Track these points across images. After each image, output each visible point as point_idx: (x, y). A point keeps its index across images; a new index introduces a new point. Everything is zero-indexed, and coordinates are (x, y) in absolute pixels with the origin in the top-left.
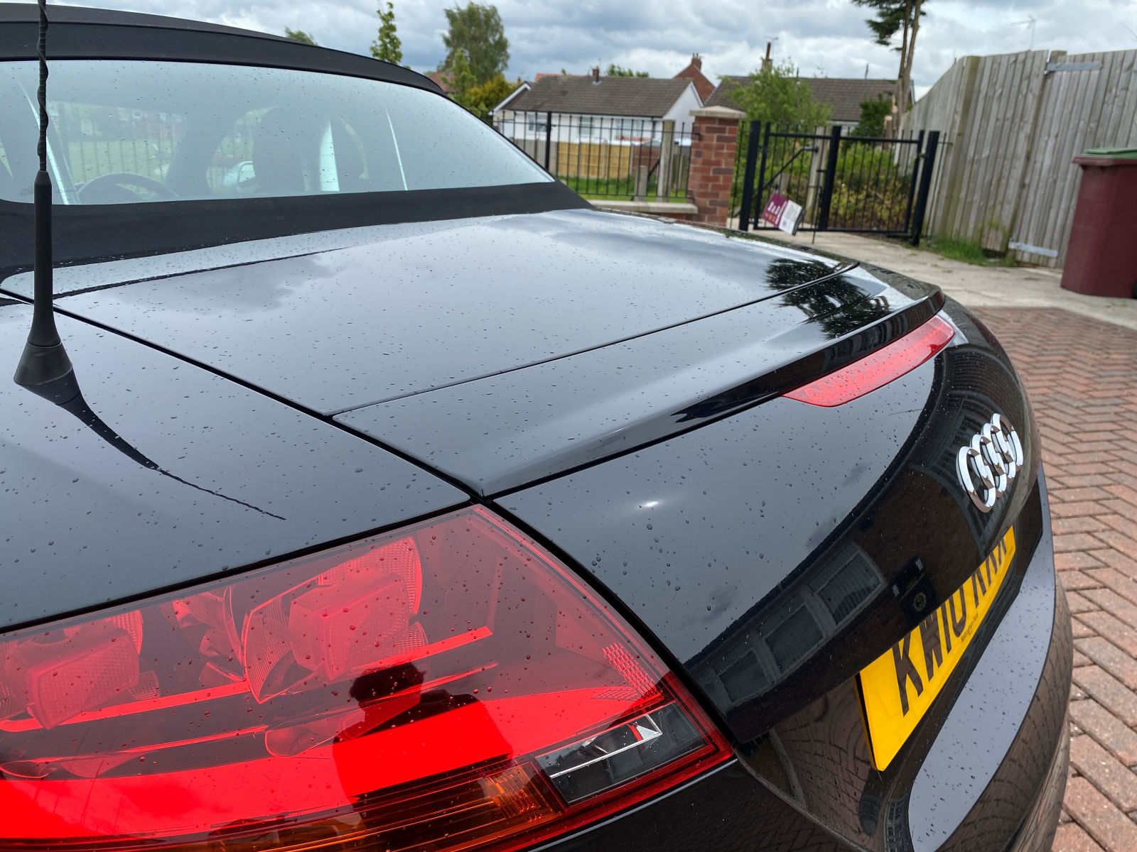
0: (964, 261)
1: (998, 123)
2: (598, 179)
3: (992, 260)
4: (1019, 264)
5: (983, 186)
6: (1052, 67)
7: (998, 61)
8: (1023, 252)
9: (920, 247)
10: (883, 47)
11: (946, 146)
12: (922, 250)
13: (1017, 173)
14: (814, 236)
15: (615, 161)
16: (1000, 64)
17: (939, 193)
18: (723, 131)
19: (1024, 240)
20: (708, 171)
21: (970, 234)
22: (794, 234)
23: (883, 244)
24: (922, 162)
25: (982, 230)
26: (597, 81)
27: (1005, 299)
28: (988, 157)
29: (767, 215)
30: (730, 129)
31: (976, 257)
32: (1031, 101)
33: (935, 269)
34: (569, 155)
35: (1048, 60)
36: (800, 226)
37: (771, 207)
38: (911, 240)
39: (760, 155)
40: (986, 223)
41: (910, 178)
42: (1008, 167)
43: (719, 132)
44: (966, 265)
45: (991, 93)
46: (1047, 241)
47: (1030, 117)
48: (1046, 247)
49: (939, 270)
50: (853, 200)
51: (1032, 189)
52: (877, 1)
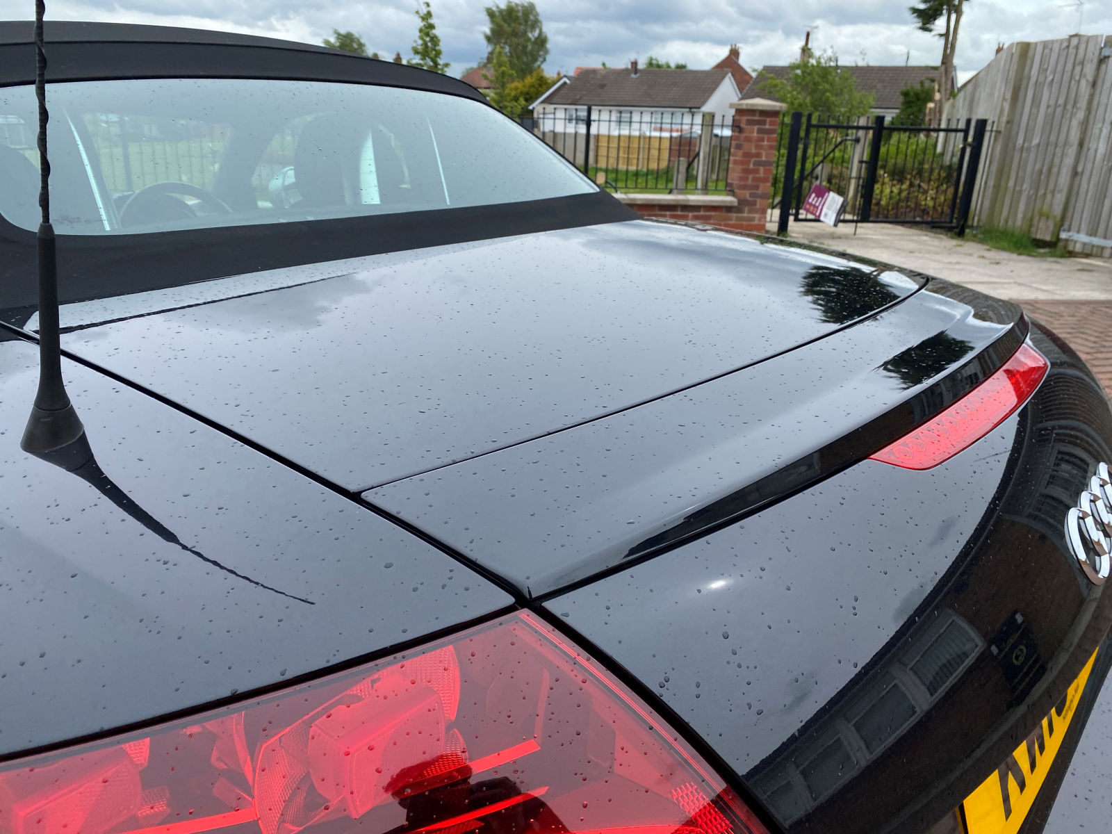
0: (1013, 252)
1: (1049, 110)
2: (637, 170)
3: (1042, 251)
4: (1071, 254)
5: (1033, 173)
6: (1106, 52)
7: (1050, 46)
8: (1076, 242)
9: (965, 238)
10: (927, 34)
11: (993, 134)
12: (968, 240)
13: (1069, 161)
14: (856, 227)
15: (654, 153)
16: (1051, 50)
17: (986, 183)
18: (764, 123)
19: (1076, 229)
20: (749, 163)
21: (1019, 223)
22: (835, 225)
23: (926, 235)
24: (968, 150)
25: (1031, 219)
26: (636, 73)
27: (1058, 292)
28: (1039, 145)
29: (808, 206)
30: (770, 122)
31: (1025, 247)
32: (1085, 88)
33: (981, 260)
34: (608, 147)
35: (1102, 45)
36: (842, 218)
37: (812, 199)
38: (957, 230)
39: (801, 146)
40: (1036, 213)
41: (956, 166)
42: (1059, 155)
43: (760, 124)
44: (1014, 256)
45: (1041, 79)
46: (1101, 230)
47: (1083, 104)
48: (1100, 237)
49: (987, 262)
50: (895, 190)
51: (1085, 178)
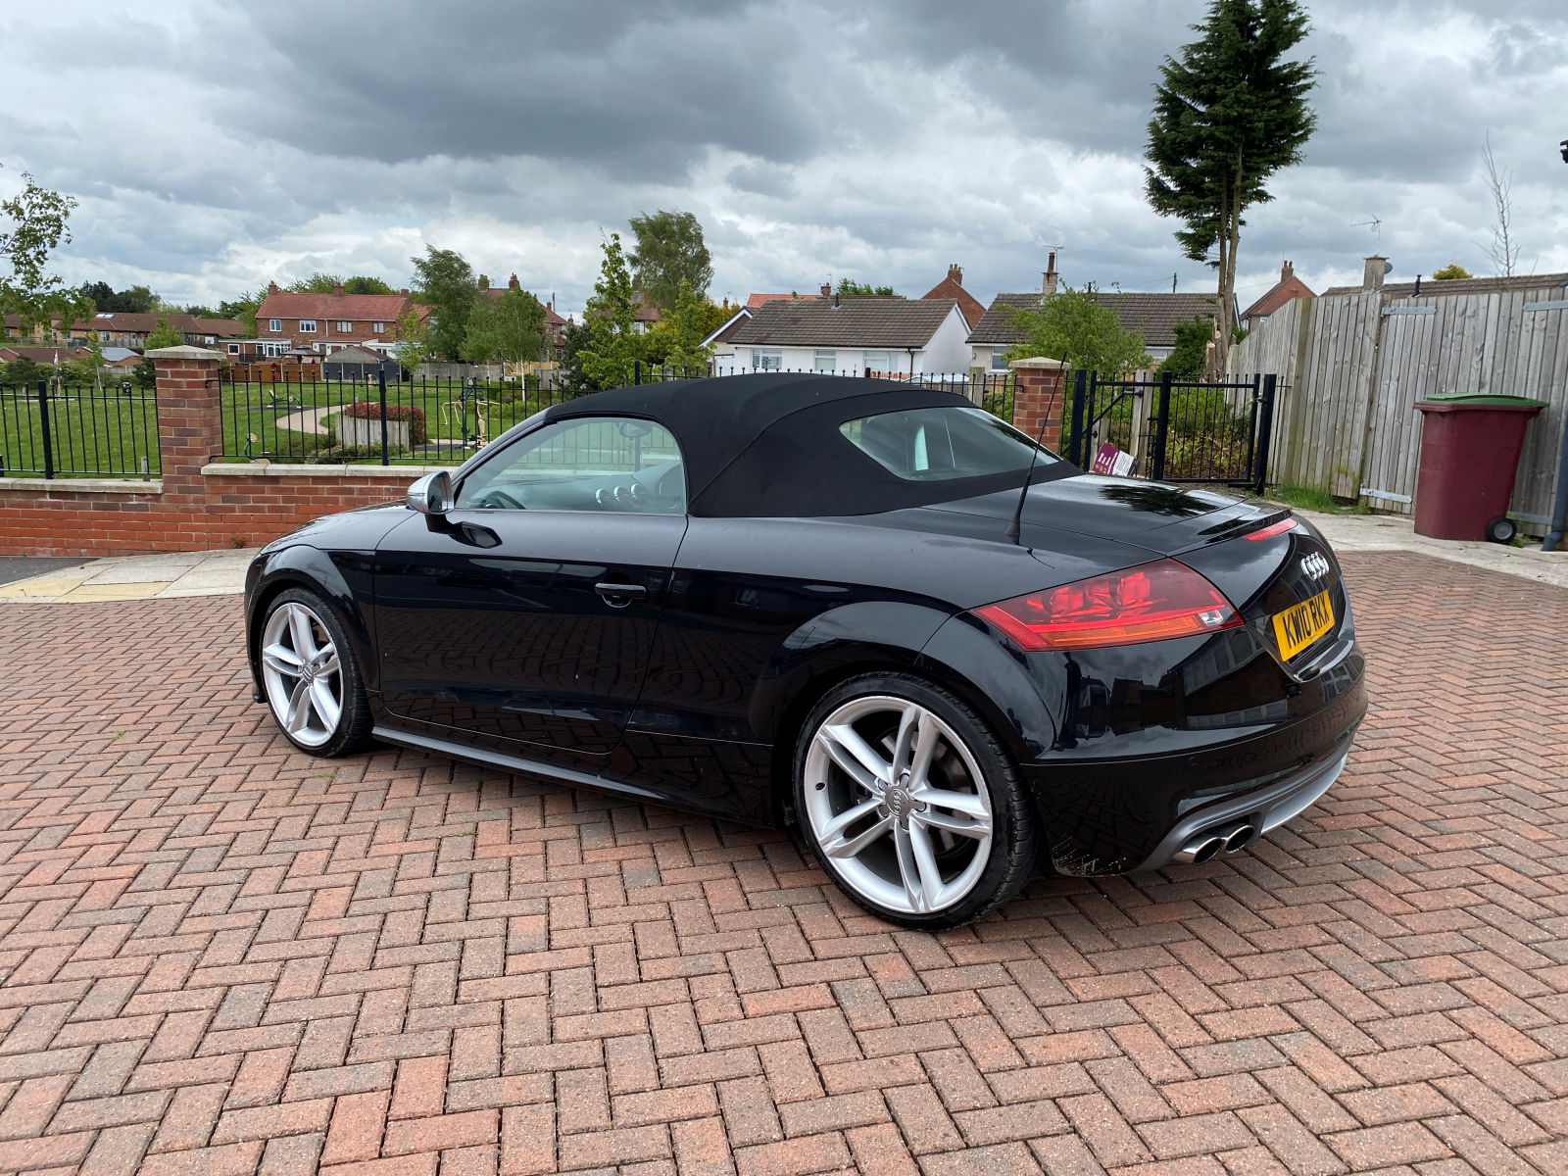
0: (1314, 510)
1: (1337, 367)
3: (1343, 508)
4: (1374, 511)
5: (1327, 431)
6: (1386, 311)
7: (1331, 303)
8: (1376, 499)
9: (1265, 496)
10: (1198, 263)
11: (1284, 389)
13: (1361, 417)
16: (1333, 306)
17: (1281, 439)
18: (1048, 382)
19: (1375, 486)
20: (1032, 422)
21: (1318, 481)
24: (1260, 405)
25: (1330, 476)
26: (838, 305)
27: (1357, 544)
28: (1331, 401)
29: (1097, 467)
30: (1054, 380)
31: (1327, 504)
32: (1369, 346)
37: (1102, 458)
38: (1255, 489)
39: (1087, 406)
40: (1334, 468)
42: (1351, 411)
43: (1043, 383)
44: (1316, 514)
45: (1326, 334)
46: (1399, 485)
47: (1369, 361)
48: (1399, 493)
50: (1187, 448)
51: (1379, 433)
52: (1186, 209)
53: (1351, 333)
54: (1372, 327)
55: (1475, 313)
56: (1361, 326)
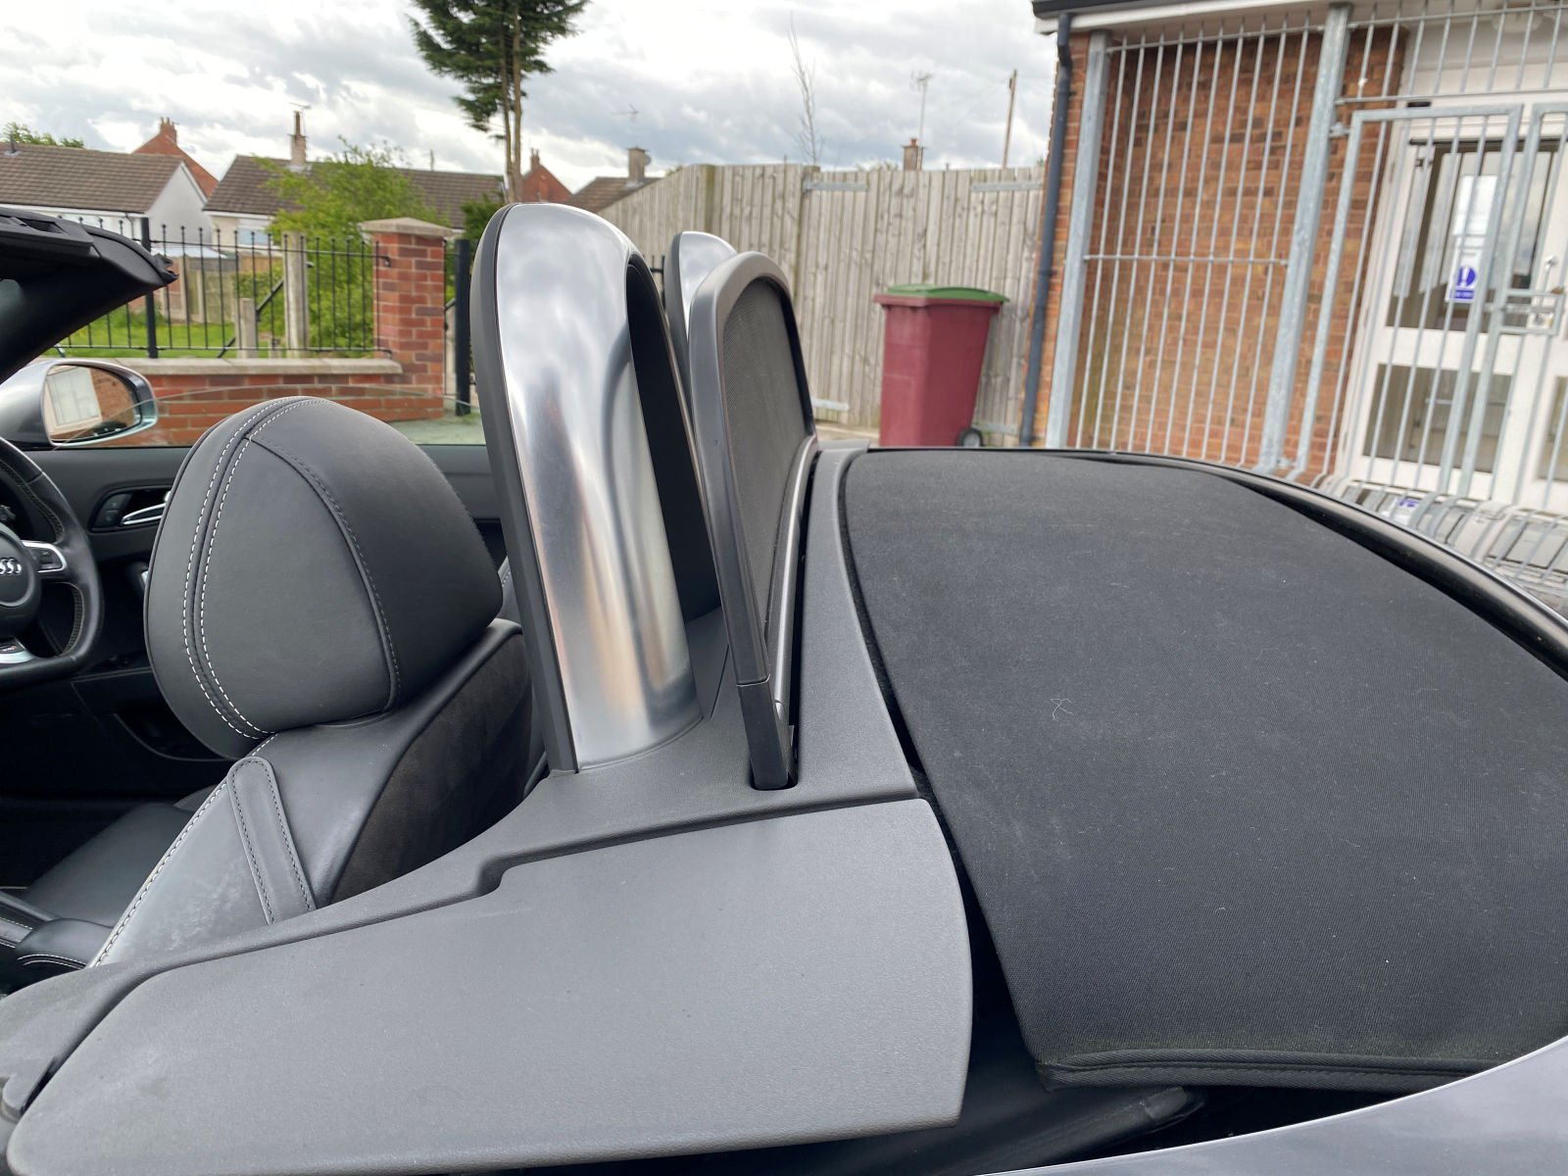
6: (808, 185)
7: (741, 172)
16: (743, 176)
18: (423, 253)
20: (409, 311)
26: (13, 151)
30: (433, 252)
32: (790, 226)
35: (802, 177)
43: (418, 256)
45: (737, 212)
46: (834, 391)
47: (791, 246)
48: (834, 400)
52: (464, 70)
53: (767, 211)
54: (793, 204)
55: (913, 193)
56: (779, 204)
